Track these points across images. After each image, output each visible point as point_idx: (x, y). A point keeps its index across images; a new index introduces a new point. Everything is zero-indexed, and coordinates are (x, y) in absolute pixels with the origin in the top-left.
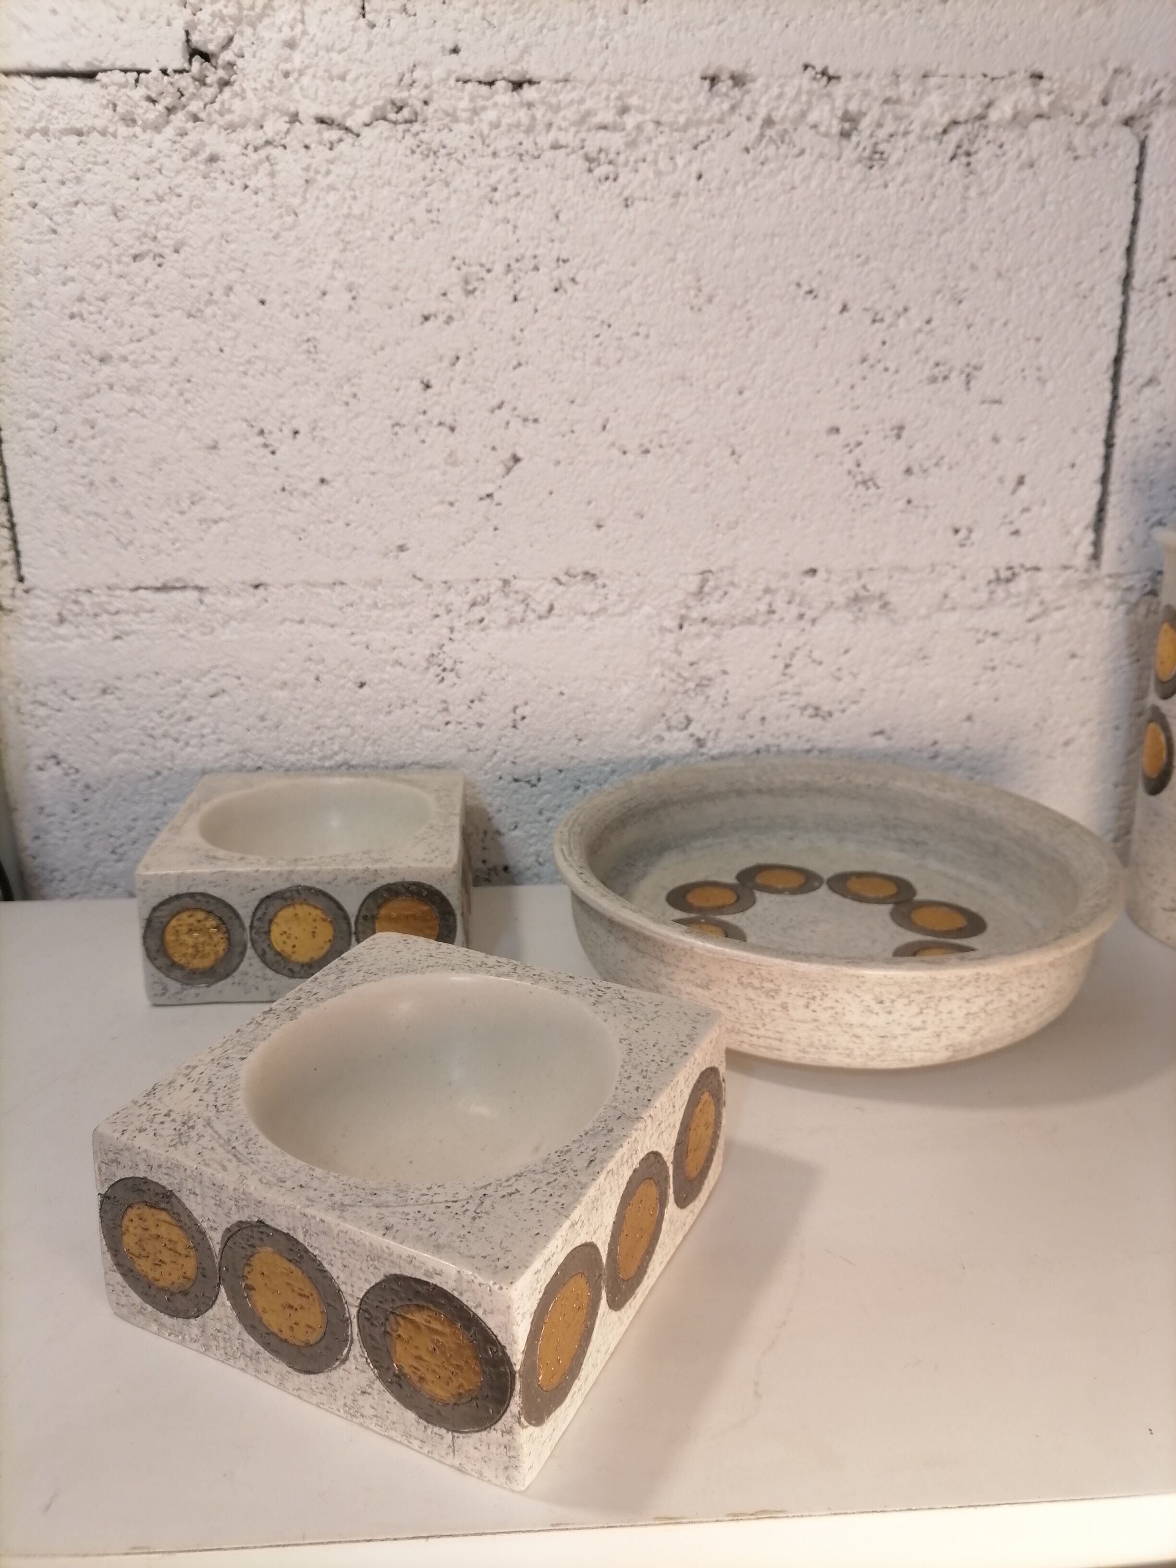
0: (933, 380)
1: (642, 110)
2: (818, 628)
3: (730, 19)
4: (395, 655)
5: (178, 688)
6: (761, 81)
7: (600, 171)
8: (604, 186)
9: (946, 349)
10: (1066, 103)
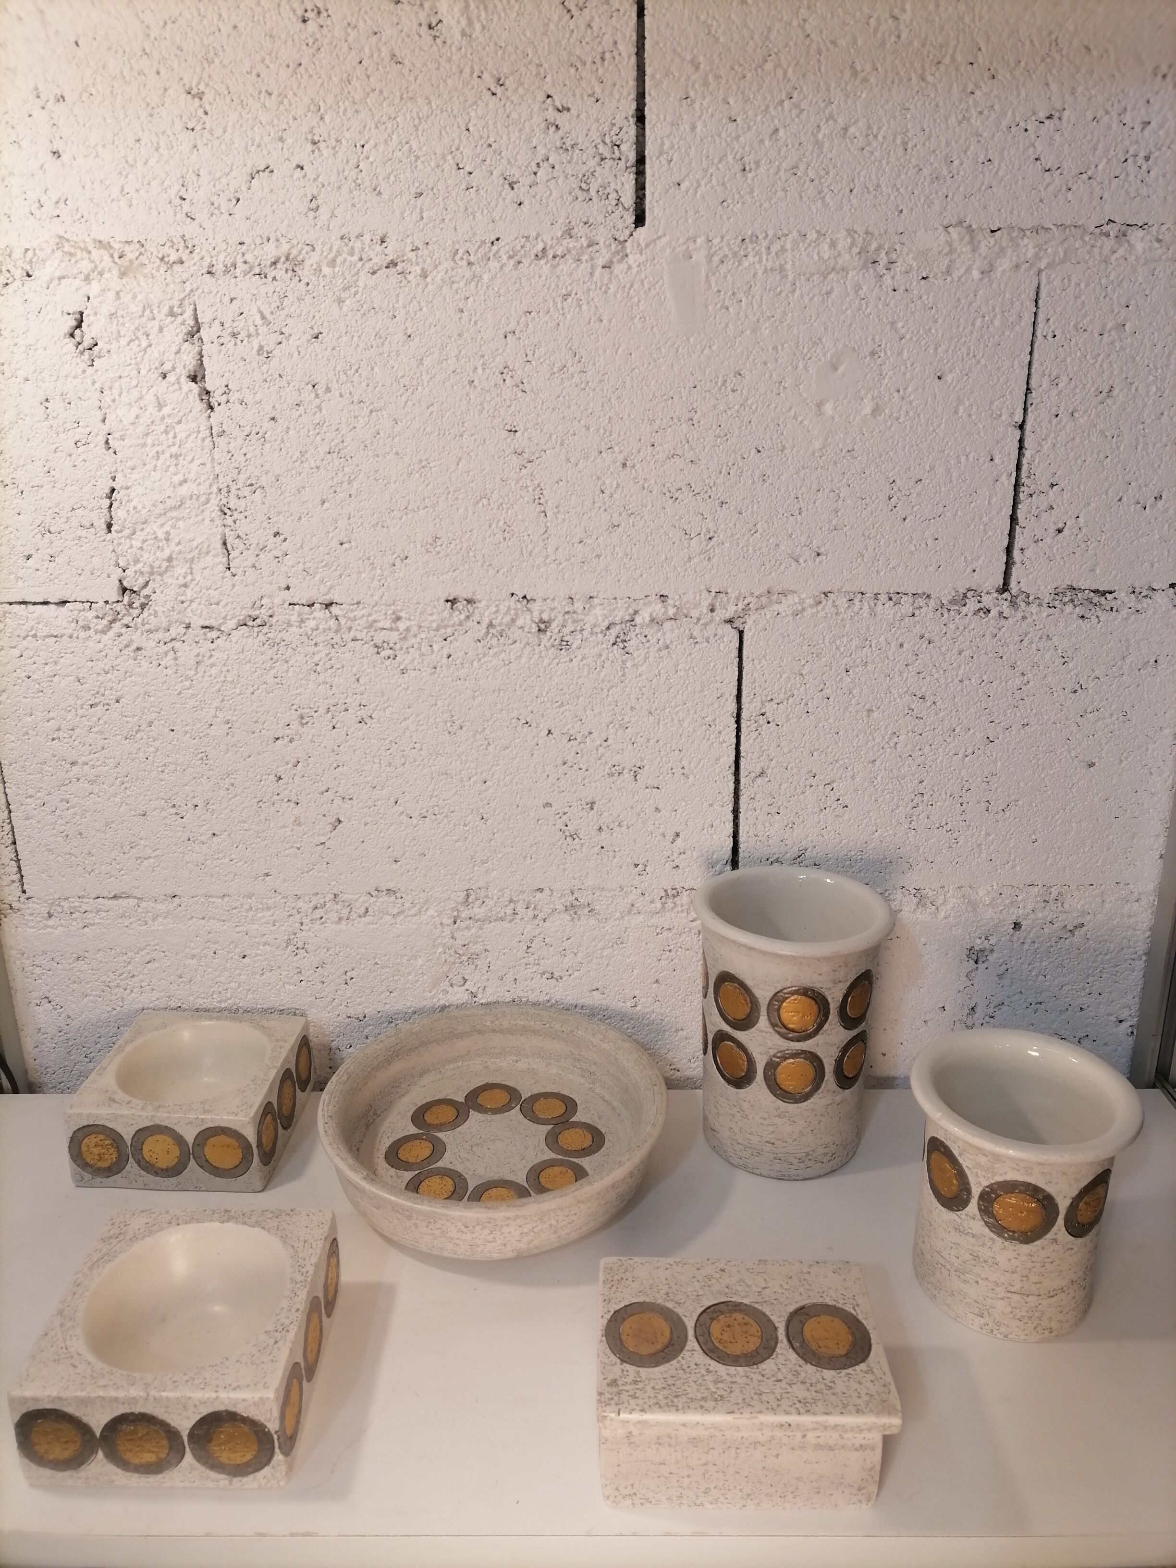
0: (611, 775)
1: (409, 619)
2: (547, 924)
3: (461, 568)
4: (264, 939)
5: (125, 957)
6: (484, 603)
7: (386, 653)
8: (388, 662)
9: (619, 757)
10: (685, 611)
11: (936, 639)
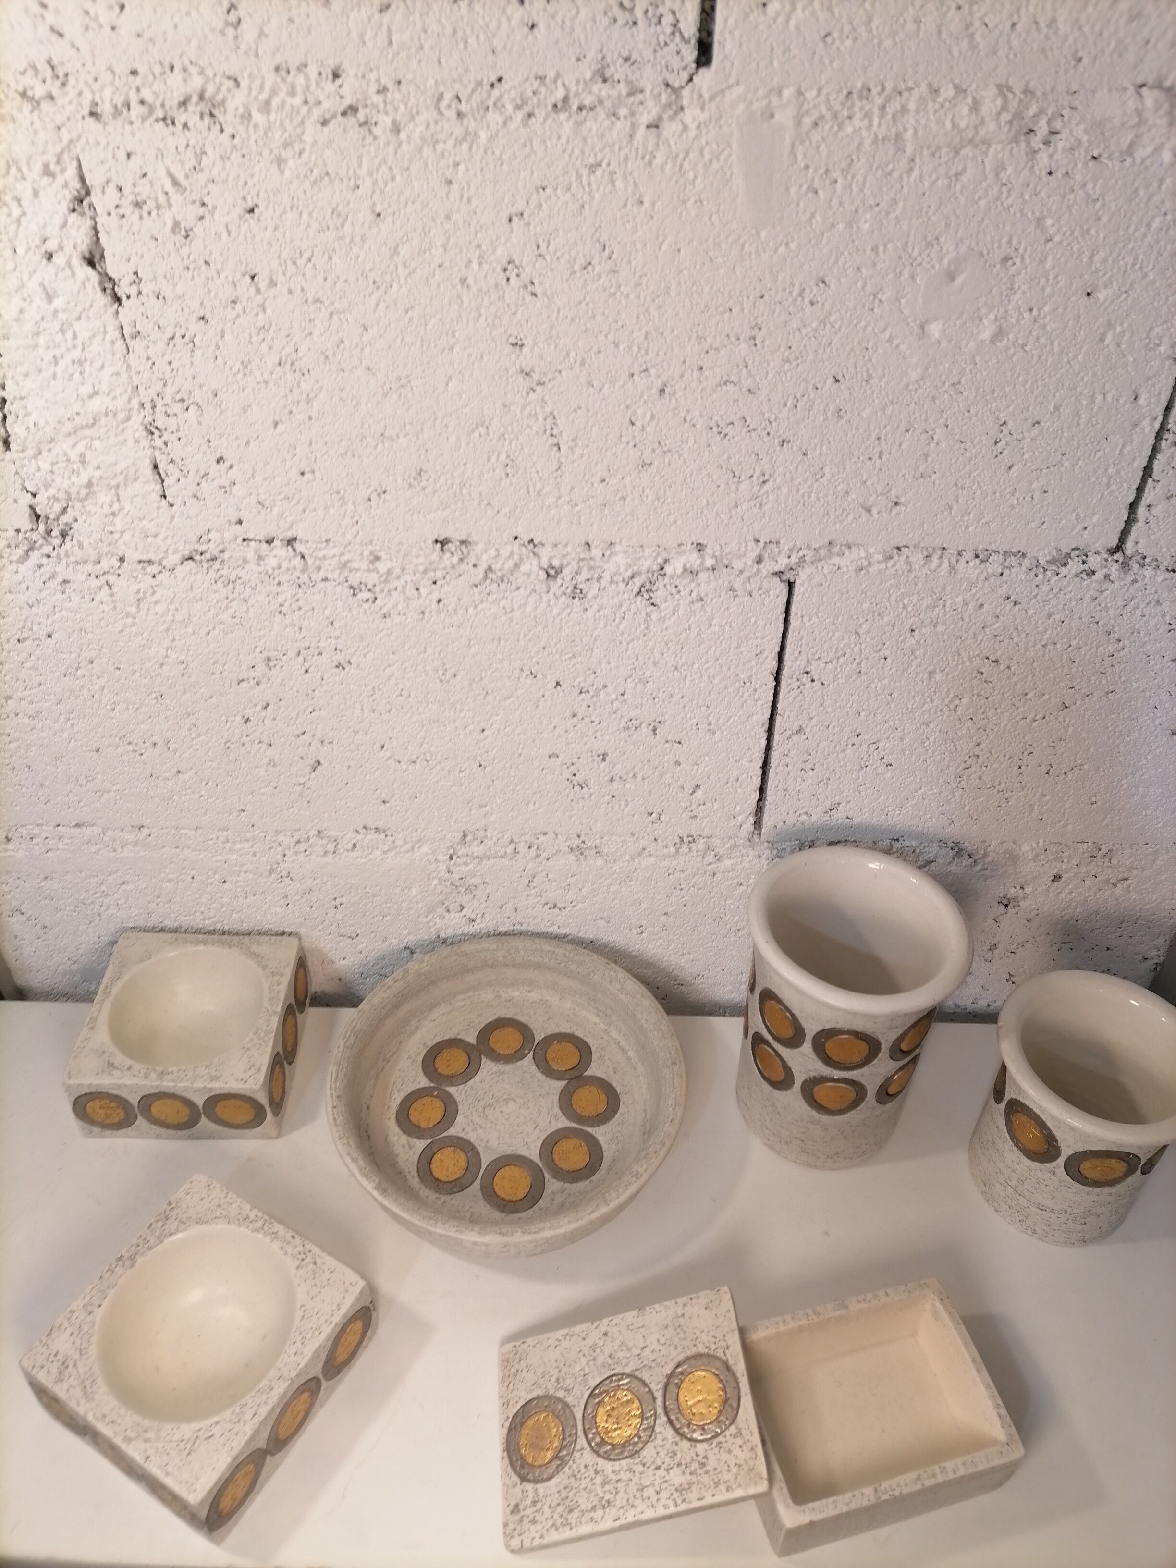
0: (627, 729)
1: (391, 561)
2: (551, 863)
3: (453, 507)
4: (245, 868)
5: (96, 879)
7: (364, 595)
8: (366, 606)
9: (637, 711)
10: (726, 562)
11: (1023, 601)
